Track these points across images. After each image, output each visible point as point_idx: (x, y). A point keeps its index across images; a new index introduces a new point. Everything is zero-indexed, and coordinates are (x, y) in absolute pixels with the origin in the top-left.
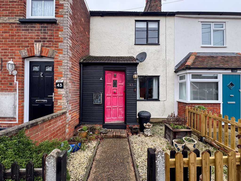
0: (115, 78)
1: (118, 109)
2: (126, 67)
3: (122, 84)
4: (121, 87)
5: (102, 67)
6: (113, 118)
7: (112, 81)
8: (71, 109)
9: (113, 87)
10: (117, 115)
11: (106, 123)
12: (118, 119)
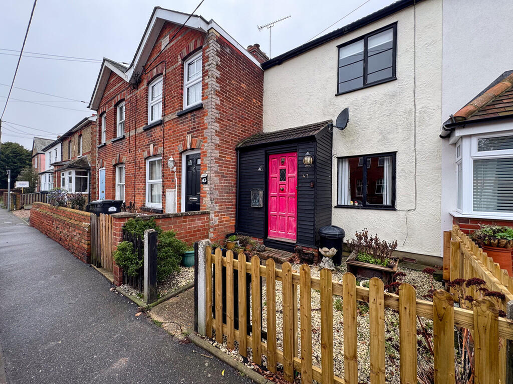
0: (283, 165)
1: (286, 218)
2: (296, 146)
3: (295, 174)
4: (293, 180)
5: (263, 151)
6: (280, 232)
7: (279, 171)
8: (217, 210)
9: (281, 180)
10: (286, 228)
11: (268, 238)
12: (287, 236)
